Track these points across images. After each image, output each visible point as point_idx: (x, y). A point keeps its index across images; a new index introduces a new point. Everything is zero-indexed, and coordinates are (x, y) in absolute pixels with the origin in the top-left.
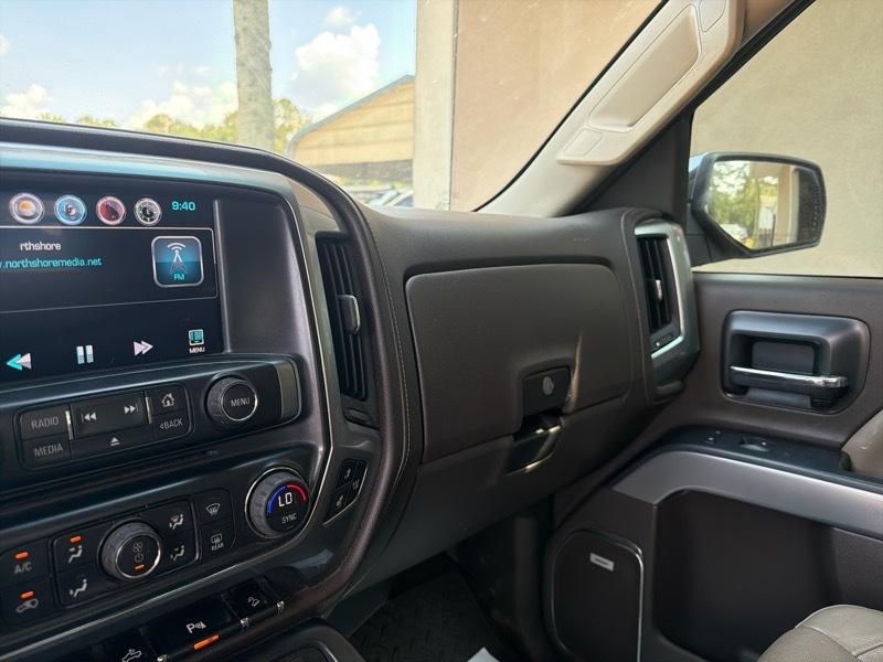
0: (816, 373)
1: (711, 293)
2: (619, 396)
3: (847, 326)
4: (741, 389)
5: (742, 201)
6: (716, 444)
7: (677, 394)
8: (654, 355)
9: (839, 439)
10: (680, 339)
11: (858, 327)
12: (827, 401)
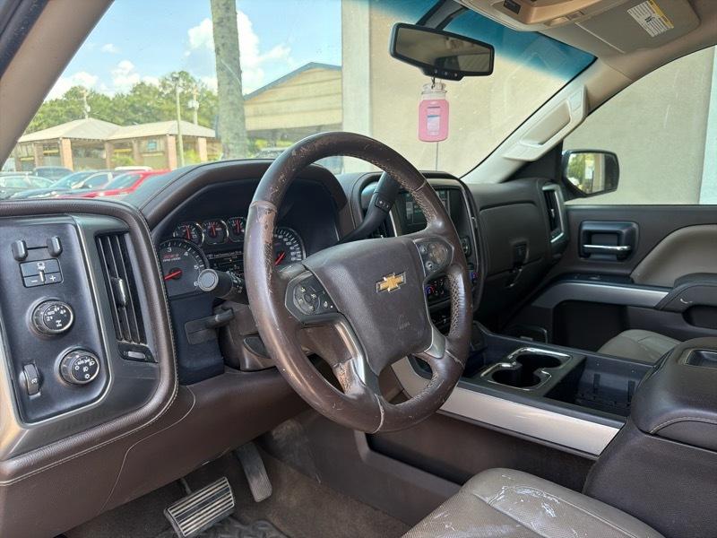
0: (618, 245)
1: (573, 214)
2: (538, 260)
3: (631, 225)
4: (588, 254)
5: (576, 164)
6: (579, 278)
7: (559, 259)
8: (553, 241)
9: (628, 272)
10: (562, 234)
11: (635, 226)
12: (623, 256)
